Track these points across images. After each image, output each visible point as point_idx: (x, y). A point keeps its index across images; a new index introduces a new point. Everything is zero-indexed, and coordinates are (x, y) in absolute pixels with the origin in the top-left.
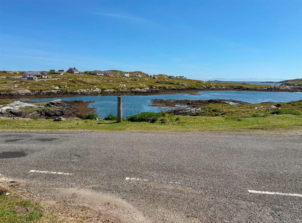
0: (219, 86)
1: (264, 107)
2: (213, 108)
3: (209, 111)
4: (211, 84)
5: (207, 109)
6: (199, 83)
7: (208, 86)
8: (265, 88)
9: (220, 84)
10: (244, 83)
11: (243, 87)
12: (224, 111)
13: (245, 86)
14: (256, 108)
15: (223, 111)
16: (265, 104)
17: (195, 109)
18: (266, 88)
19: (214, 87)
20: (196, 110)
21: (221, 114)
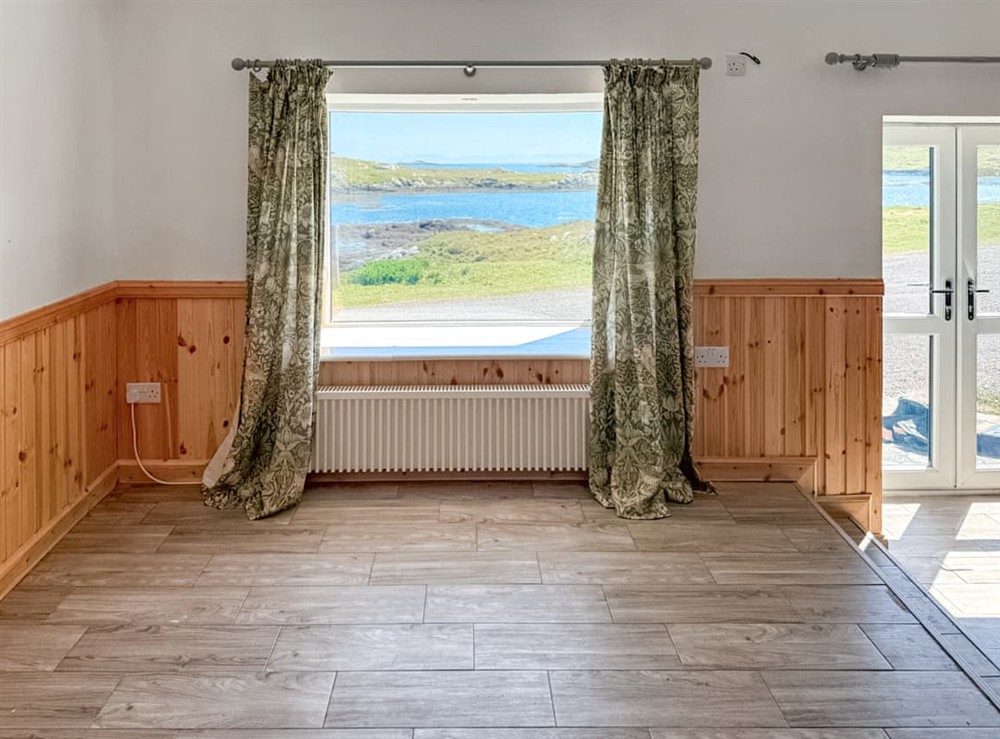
0: (436, 178)
1: (572, 235)
2: (451, 246)
3: (441, 255)
4: (414, 175)
5: (434, 248)
6: (379, 171)
7: (404, 180)
8: (552, 183)
9: (439, 174)
10: (497, 170)
11: (499, 179)
12: (481, 252)
13: (504, 180)
14: (554, 237)
15: (477, 253)
16: (572, 225)
17: (400, 250)
18: (556, 183)
19: (423, 183)
20: (404, 254)
21: (473, 259)
